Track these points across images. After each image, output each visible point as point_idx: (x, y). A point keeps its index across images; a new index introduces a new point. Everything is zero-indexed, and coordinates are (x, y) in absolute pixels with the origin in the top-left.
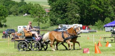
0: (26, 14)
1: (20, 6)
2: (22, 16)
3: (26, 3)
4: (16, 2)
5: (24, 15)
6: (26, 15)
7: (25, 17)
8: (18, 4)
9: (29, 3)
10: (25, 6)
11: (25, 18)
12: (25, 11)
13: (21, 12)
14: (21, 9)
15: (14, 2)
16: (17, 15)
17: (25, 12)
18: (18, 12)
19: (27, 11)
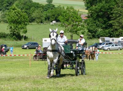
0: (54, 22)
1: (46, 10)
2: (48, 25)
3: (54, 6)
4: (41, 4)
5: (51, 23)
7: (52, 25)
8: (43, 7)
10: (53, 10)
11: (53, 27)
12: (53, 17)
13: (48, 19)
14: (48, 15)
15: (38, 4)
16: (42, 22)
17: (52, 19)
18: (43, 18)
19: (56, 18)
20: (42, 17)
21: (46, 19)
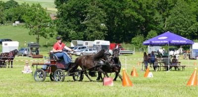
0: (17, 22)
1: (8, 9)
2: (10, 26)
3: (16, 3)
4: (1, 2)
5: (14, 24)
6: (18, 24)
7: (15, 26)
8: (4, 4)
9: (23, 4)
10: (15, 8)
11: (16, 28)
12: (16, 16)
13: (9, 18)
14: (9, 14)
16: (2, 23)
17: (15, 19)
18: (4, 18)
19: (20, 17)
20: (3, 16)
21: (7, 19)
